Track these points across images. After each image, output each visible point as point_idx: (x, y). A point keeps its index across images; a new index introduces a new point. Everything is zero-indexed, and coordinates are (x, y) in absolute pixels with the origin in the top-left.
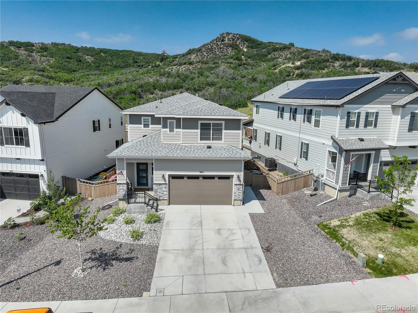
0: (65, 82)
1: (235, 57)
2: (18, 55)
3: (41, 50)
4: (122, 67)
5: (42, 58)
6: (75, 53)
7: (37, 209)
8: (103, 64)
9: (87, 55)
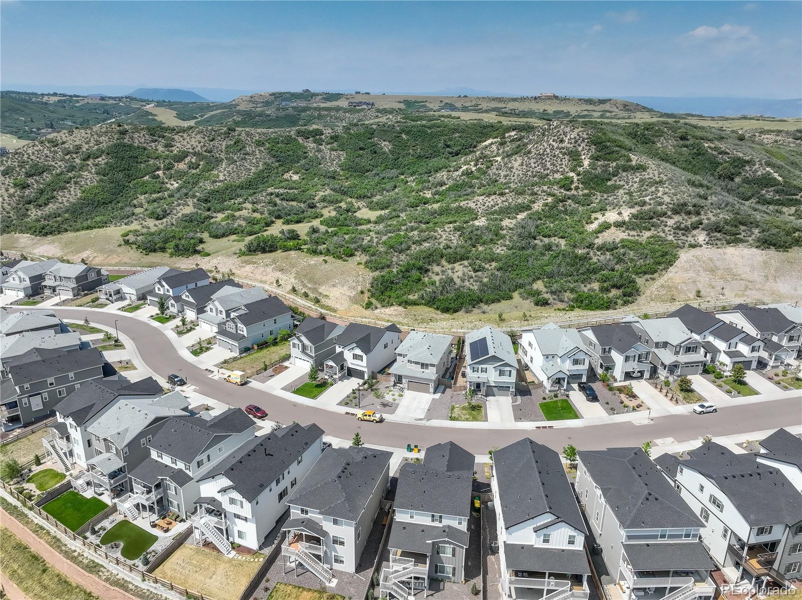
0: (357, 198)
1: (562, 183)
2: (306, 151)
3: (331, 141)
4: (428, 158)
5: (332, 153)
6: (369, 139)
7: (364, 384)
8: (404, 153)
9: (384, 141)
